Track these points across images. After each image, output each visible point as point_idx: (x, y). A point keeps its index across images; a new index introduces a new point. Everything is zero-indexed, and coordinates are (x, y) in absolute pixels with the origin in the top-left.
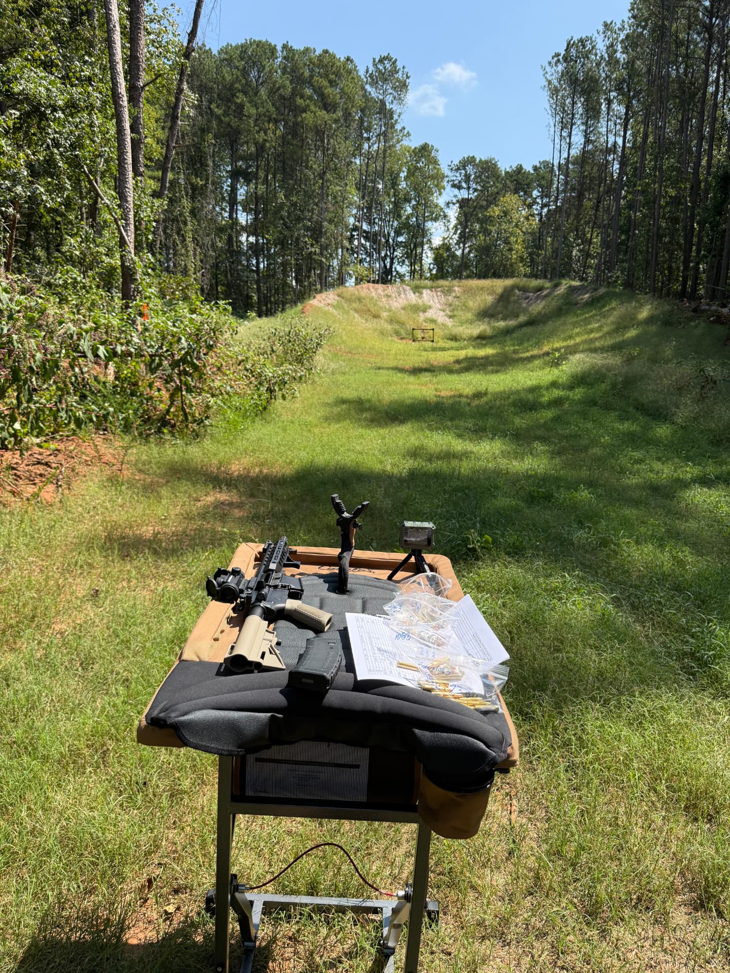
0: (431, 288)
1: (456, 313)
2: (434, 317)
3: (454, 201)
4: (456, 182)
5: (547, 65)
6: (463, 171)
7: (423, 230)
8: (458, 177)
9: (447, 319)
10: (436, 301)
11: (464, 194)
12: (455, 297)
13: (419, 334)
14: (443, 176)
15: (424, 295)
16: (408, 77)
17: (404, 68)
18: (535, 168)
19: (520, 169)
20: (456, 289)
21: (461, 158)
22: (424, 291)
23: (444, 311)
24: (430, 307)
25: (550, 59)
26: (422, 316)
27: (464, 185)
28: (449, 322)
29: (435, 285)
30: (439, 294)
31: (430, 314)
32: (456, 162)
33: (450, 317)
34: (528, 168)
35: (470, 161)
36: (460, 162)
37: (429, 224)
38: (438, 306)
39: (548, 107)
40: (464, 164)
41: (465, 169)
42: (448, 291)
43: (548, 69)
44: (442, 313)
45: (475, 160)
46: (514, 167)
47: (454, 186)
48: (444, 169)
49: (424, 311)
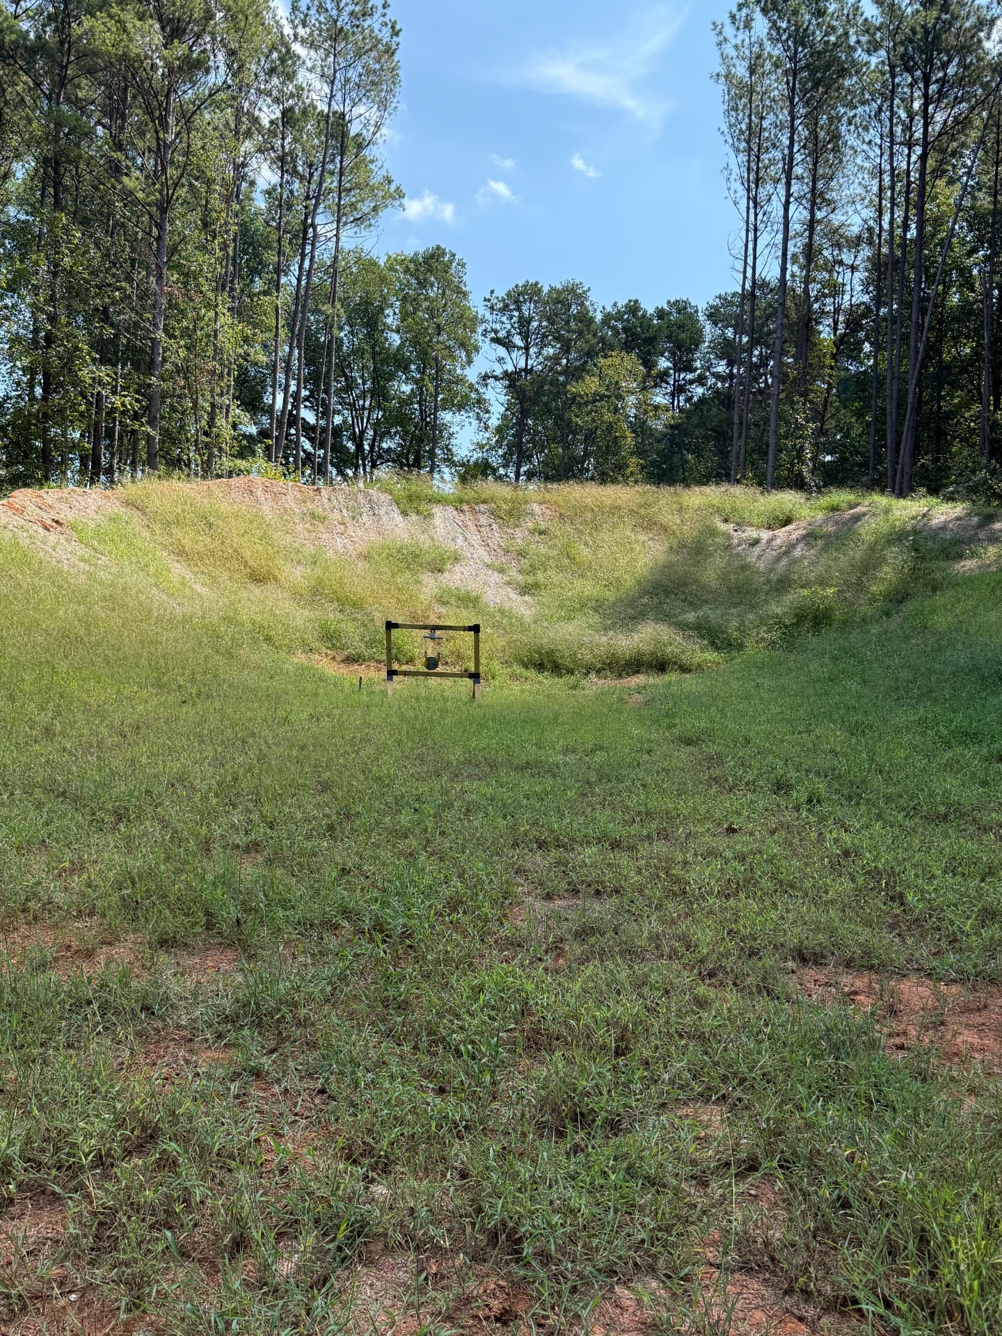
0: (458, 503)
1: (540, 576)
2: (473, 587)
3: (498, 372)
4: (502, 334)
5: (728, 21)
6: (516, 314)
7: (434, 427)
8: (504, 324)
9: (513, 596)
10: (475, 539)
11: (517, 360)
12: (532, 532)
13: (416, 644)
14: (475, 321)
15: (437, 521)
16: (396, 33)
17: (385, 6)
18: (661, 314)
19: (633, 308)
20: (536, 508)
21: (511, 286)
22: (437, 510)
23: (501, 571)
24: (457, 559)
25: (734, 10)
26: (429, 585)
27: (517, 340)
28: (523, 607)
29: (470, 494)
30: (483, 520)
31: (456, 577)
32: (501, 293)
33: (525, 590)
34: (649, 306)
35: (529, 292)
36: (509, 294)
37: (446, 416)
38: (482, 552)
39: (725, 128)
40: (516, 299)
41: (519, 309)
42: (512, 515)
43: (729, 31)
44: (495, 577)
45: (540, 290)
46: (622, 303)
47: (496, 340)
48: (476, 304)
49: (437, 569)
